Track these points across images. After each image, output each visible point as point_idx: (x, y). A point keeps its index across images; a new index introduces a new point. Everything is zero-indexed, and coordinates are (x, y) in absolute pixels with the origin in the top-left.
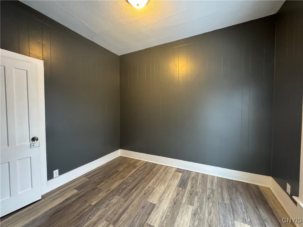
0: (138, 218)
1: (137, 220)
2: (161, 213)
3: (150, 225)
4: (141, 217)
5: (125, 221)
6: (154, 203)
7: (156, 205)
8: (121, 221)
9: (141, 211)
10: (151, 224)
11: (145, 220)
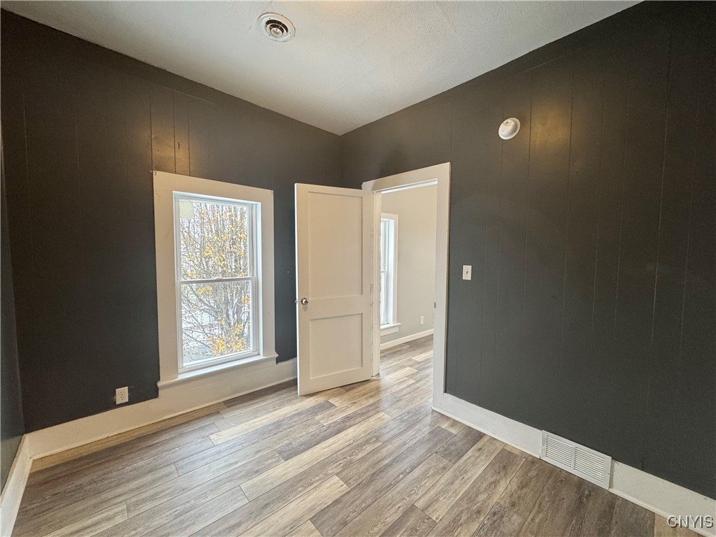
0: (363, 502)
1: (366, 499)
2: (315, 494)
3: (345, 483)
4: (357, 503)
5: (391, 506)
6: (312, 527)
7: (310, 519)
8: (399, 507)
9: (352, 515)
10: (342, 483)
11: (352, 493)
